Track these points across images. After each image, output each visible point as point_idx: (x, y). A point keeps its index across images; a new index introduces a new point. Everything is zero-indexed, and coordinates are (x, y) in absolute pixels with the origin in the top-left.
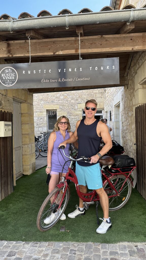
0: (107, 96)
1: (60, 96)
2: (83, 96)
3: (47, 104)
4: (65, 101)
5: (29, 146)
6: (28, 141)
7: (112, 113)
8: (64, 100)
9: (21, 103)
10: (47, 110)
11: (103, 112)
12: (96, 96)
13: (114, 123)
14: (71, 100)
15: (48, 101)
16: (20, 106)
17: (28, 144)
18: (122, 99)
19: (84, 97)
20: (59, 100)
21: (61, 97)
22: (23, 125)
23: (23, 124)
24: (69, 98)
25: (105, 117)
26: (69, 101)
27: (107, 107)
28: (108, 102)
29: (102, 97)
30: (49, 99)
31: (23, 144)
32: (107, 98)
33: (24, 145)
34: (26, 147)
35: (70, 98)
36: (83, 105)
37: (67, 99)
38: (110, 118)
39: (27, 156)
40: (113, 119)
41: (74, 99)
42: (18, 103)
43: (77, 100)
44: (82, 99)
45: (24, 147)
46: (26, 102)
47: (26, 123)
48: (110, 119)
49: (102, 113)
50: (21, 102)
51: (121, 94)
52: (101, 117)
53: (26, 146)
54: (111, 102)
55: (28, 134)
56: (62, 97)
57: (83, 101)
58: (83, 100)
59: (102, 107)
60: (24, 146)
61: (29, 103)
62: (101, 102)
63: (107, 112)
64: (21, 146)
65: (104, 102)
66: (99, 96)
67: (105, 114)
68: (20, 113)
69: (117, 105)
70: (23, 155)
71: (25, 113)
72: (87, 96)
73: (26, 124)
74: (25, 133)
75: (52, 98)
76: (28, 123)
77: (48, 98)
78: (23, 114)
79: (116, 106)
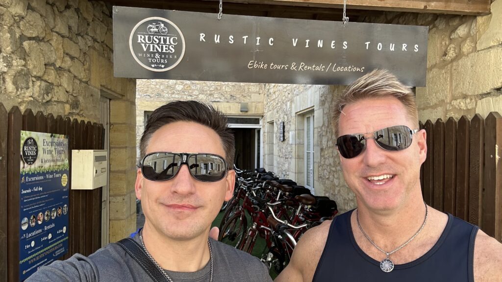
0: (275, 93)
1: (176, 83)
2: (224, 88)
3: (147, 100)
4: (185, 95)
5: (126, 198)
6: (125, 186)
7: (286, 127)
8: (184, 92)
9: (110, 100)
10: (145, 112)
11: (261, 122)
12: (249, 89)
13: (294, 146)
14: (200, 93)
15: (148, 94)
16: (107, 107)
17: (125, 195)
18: (322, 103)
19: (227, 90)
20: (173, 93)
21: (177, 86)
22: (112, 150)
23: (115, 148)
24: (194, 90)
25: (266, 131)
26: (195, 96)
27: (272, 113)
28: (275, 104)
29: (261, 92)
30: (152, 88)
31: (112, 193)
32: (274, 95)
33: (115, 196)
34: (118, 202)
35: (197, 90)
36: (223, 106)
37: (190, 91)
38: (282, 135)
39: (121, 221)
40: (291, 139)
41: (206, 93)
42: (105, 100)
43: (210, 95)
44: (222, 94)
45: (113, 201)
46: (124, 98)
47: (121, 146)
48: (282, 139)
49: (259, 124)
50: (110, 98)
51: (318, 92)
52: (256, 131)
53: (120, 199)
54: (286, 105)
55: (125, 172)
56: (179, 87)
57: (223, 98)
58: (224, 96)
59: (260, 112)
60: (113, 199)
61: (128, 100)
62: (259, 102)
63: (272, 123)
64: (107, 199)
65: (265, 103)
66: (255, 91)
67: (266, 126)
68: (107, 124)
69: (303, 112)
70: (110, 220)
71: (119, 124)
72: (231, 88)
73: (120, 148)
74: (117, 169)
75: (158, 86)
76: (127, 145)
77: (148, 88)
78: (116, 126)
79: (298, 114)
